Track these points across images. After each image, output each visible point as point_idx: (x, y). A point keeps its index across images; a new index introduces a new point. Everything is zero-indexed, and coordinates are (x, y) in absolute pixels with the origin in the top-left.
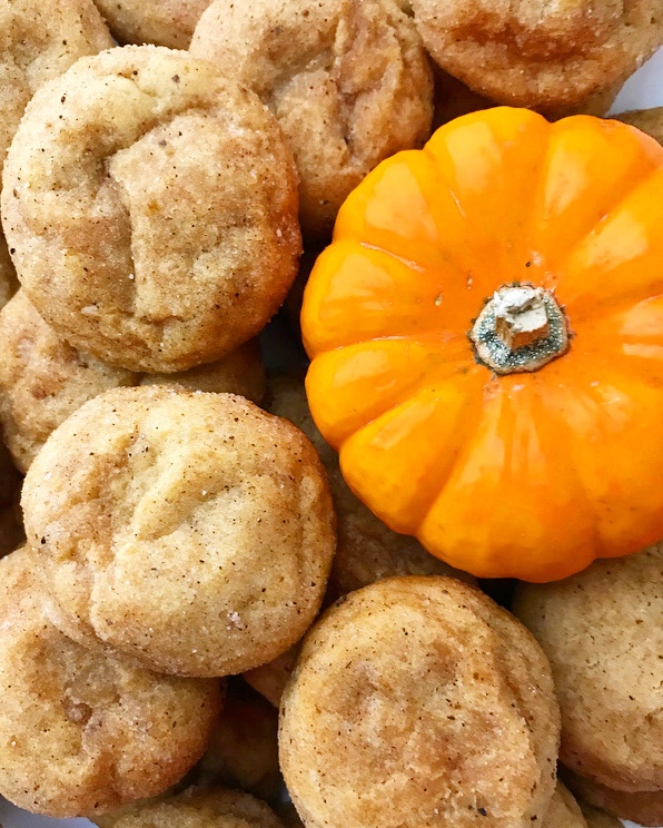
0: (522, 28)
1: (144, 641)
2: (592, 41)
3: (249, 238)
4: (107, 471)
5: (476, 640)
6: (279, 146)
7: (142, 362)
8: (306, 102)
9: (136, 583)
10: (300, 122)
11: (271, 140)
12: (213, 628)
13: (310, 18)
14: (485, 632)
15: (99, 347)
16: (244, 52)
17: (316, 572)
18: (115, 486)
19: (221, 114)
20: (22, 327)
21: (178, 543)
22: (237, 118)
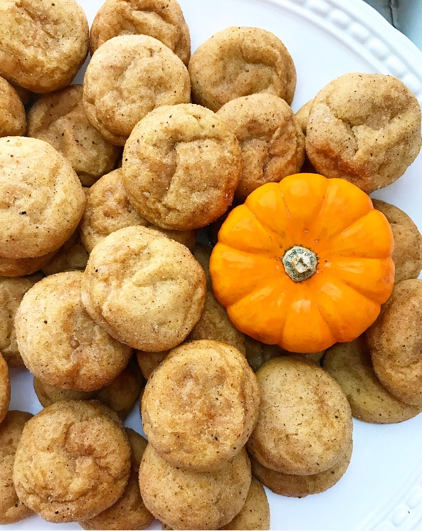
0: (341, 160)
1: (120, 322)
2: (364, 174)
3: (216, 193)
4: (131, 255)
5: (236, 372)
6: (239, 164)
7: (156, 220)
8: (254, 151)
9: (127, 299)
10: (249, 157)
11: (237, 161)
12: (147, 328)
13: (269, 122)
14: (241, 371)
15: (142, 208)
16: (240, 123)
17: (189, 324)
18: (131, 262)
19: (224, 144)
20: (110, 186)
21: (147, 291)
22: (229, 149)
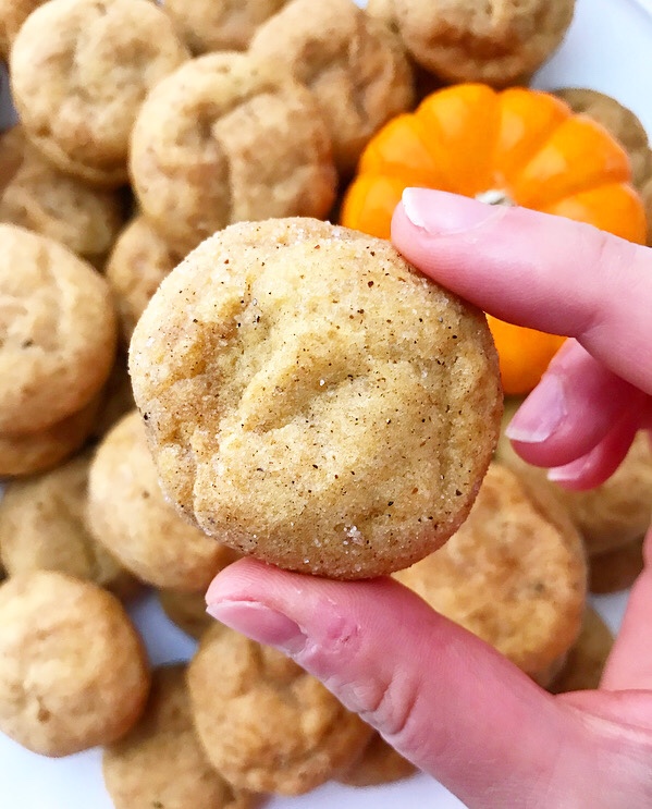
1: (249, 545)
9: (239, 484)
12: (326, 541)
17: (464, 478)
18: (222, 361)
21: (290, 441)
